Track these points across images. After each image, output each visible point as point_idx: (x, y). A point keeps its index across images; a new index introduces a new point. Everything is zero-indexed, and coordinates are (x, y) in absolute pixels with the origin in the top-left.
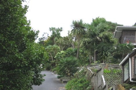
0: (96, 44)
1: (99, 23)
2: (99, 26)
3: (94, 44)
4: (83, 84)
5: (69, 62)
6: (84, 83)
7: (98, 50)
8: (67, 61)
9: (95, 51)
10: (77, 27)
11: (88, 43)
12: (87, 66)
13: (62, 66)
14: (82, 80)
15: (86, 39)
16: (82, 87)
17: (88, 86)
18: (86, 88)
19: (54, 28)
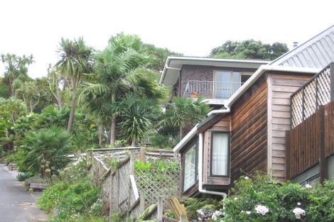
0: (116, 97)
3: (113, 99)
4: (82, 196)
5: (47, 141)
6: (85, 194)
7: (121, 114)
8: (42, 138)
9: (114, 115)
10: (70, 54)
11: (98, 96)
12: (94, 151)
13: (29, 150)
14: (79, 186)
16: (80, 203)
17: (94, 201)
18: (89, 205)
19: (14, 56)
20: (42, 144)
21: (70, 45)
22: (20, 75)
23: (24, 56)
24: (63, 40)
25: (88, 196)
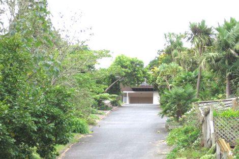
0: (229, 62)
1: (234, 25)
2: (235, 31)
4: (187, 136)
5: (179, 96)
6: (190, 134)
7: (232, 73)
8: (176, 94)
9: (227, 74)
10: (196, 33)
11: (216, 61)
13: (168, 103)
14: (187, 129)
15: (211, 54)
16: (186, 141)
17: (196, 139)
18: (193, 142)
19: (173, 34)
20: (176, 98)
21: (195, 26)
22: (177, 47)
23: (180, 34)
24: (190, 23)
25: (191, 136)
